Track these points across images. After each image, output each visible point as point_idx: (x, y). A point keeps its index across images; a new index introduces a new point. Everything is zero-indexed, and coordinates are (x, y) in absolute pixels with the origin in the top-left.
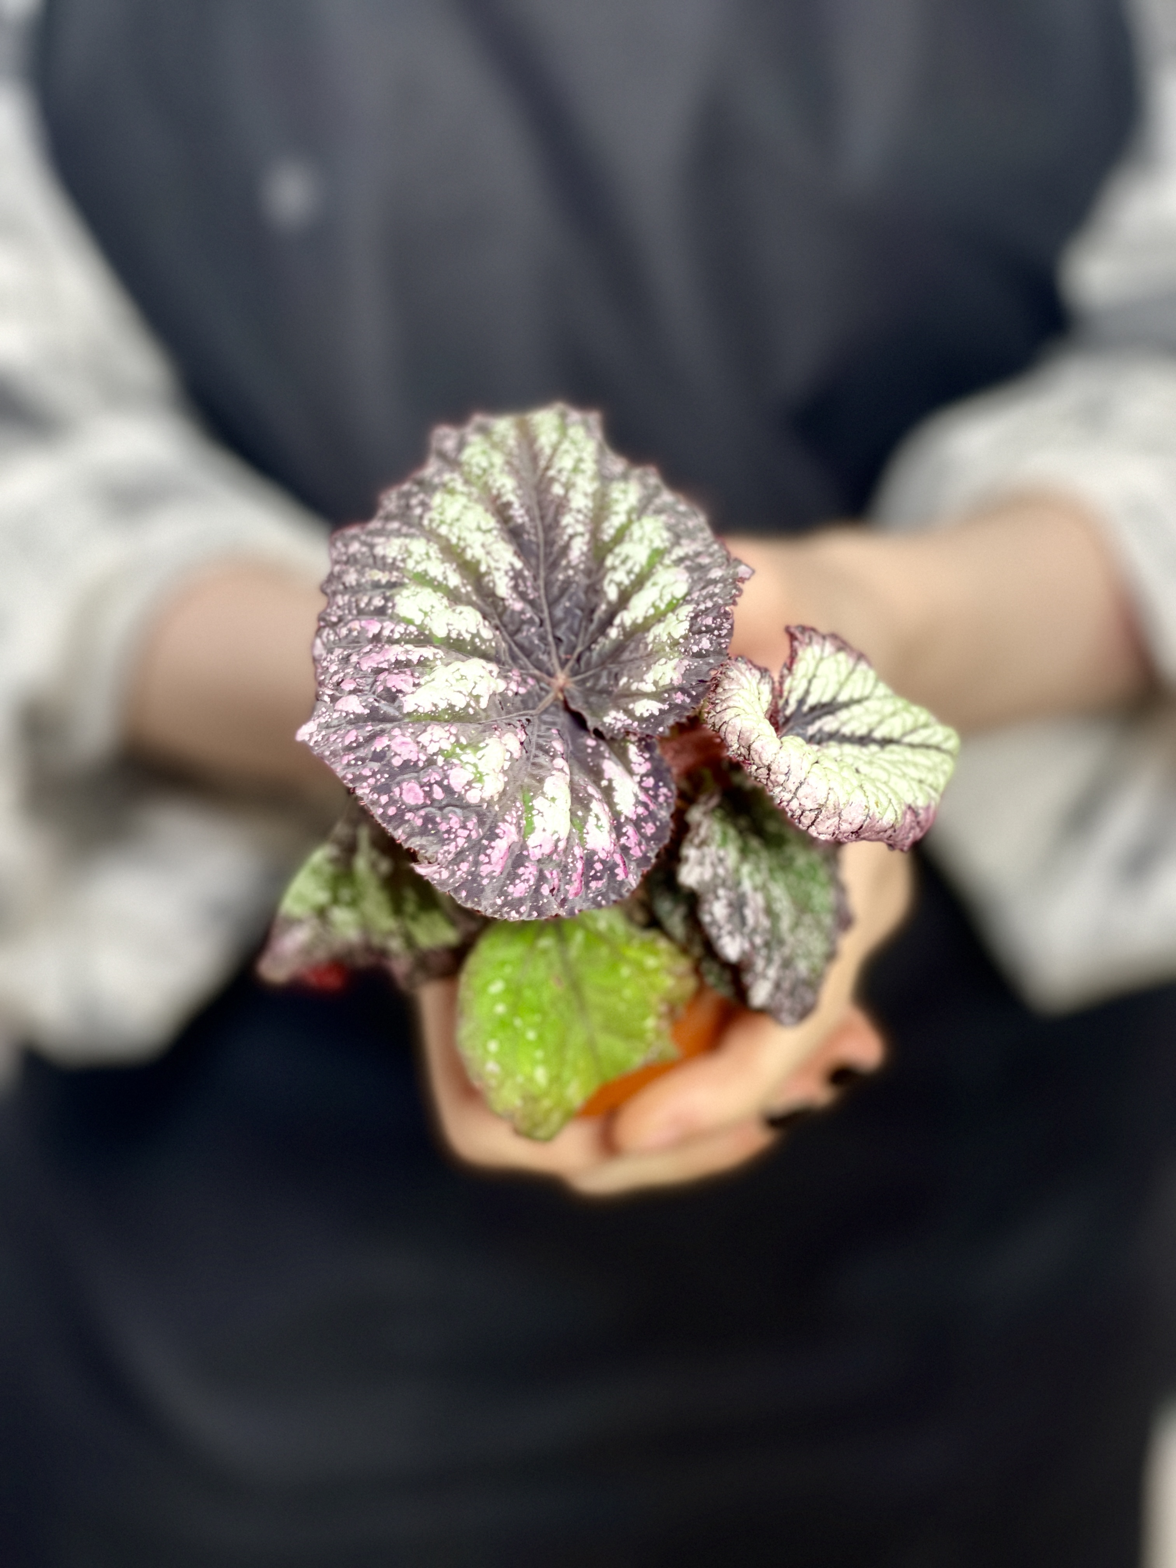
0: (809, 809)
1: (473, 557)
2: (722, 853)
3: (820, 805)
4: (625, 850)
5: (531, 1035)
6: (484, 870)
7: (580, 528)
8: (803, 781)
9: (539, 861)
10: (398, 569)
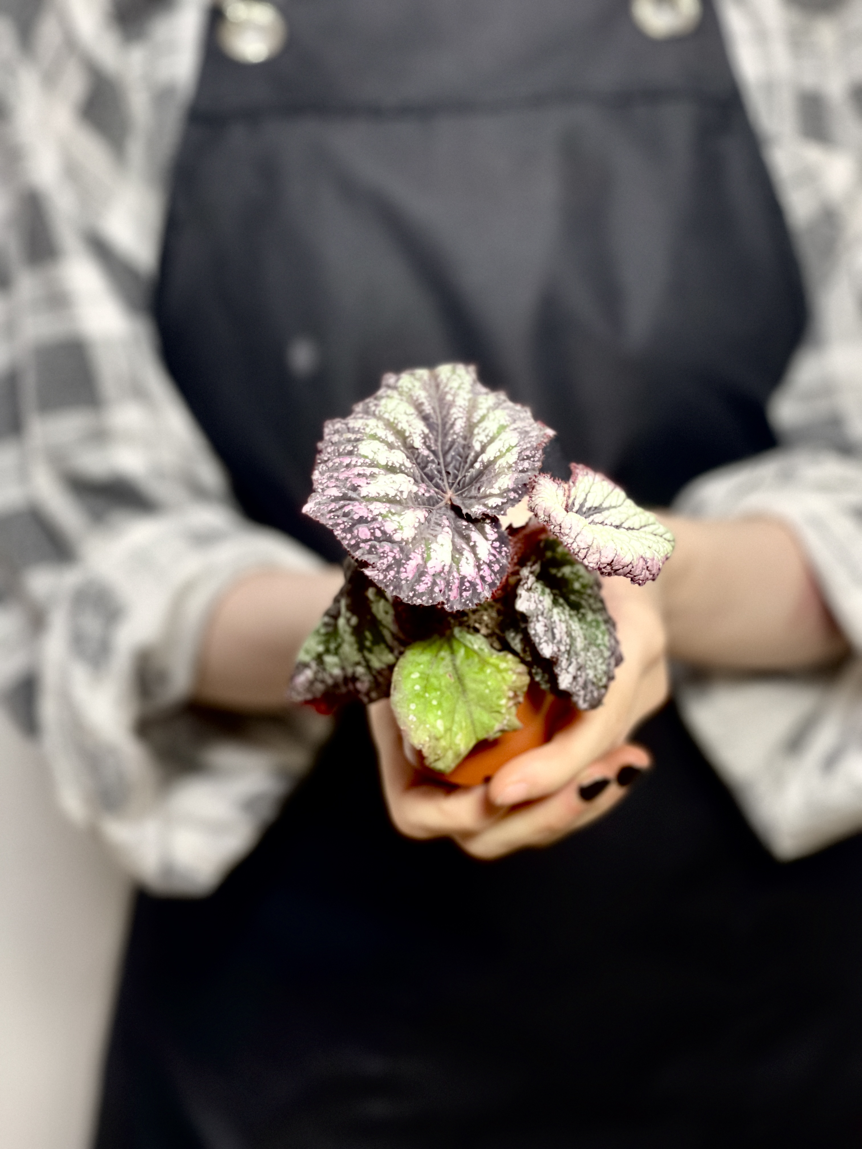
0: (583, 548)
1: (402, 428)
2: (541, 598)
3: (589, 545)
4: (482, 578)
5: (434, 702)
6: (403, 576)
7: (461, 415)
8: (579, 533)
9: (434, 575)
10: (361, 433)
